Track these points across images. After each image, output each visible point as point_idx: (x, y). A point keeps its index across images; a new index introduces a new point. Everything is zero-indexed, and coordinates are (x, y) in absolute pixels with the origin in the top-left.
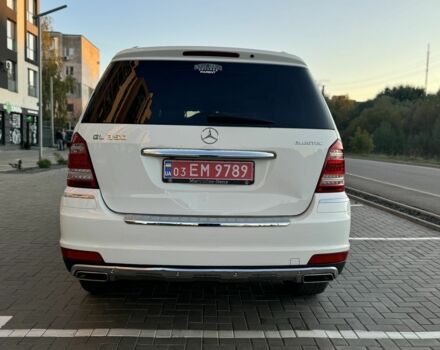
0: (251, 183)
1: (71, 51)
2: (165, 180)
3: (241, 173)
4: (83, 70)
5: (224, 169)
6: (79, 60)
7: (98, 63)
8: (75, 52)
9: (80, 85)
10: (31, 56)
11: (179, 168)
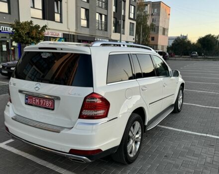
0: (53, 110)
1: (156, 10)
2: (26, 104)
3: (49, 105)
4: (161, 19)
5: (44, 102)
6: (159, 14)
7: (169, 14)
8: (157, 10)
9: (158, 27)
10: (132, 16)
11: (32, 99)
